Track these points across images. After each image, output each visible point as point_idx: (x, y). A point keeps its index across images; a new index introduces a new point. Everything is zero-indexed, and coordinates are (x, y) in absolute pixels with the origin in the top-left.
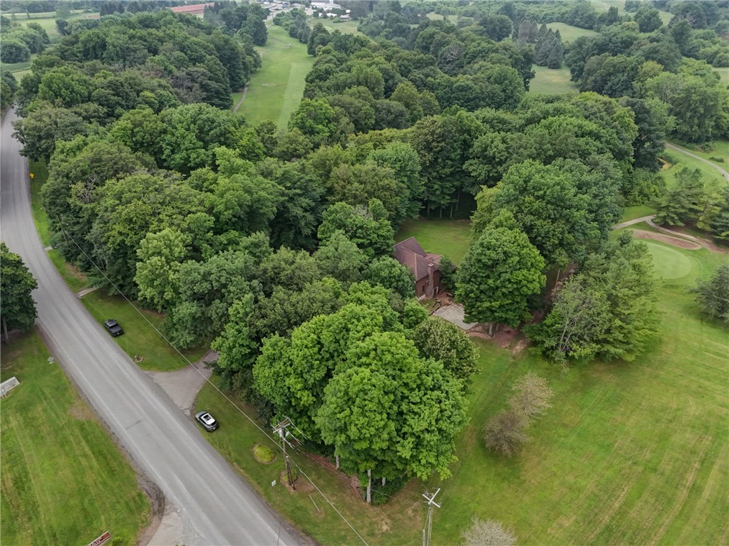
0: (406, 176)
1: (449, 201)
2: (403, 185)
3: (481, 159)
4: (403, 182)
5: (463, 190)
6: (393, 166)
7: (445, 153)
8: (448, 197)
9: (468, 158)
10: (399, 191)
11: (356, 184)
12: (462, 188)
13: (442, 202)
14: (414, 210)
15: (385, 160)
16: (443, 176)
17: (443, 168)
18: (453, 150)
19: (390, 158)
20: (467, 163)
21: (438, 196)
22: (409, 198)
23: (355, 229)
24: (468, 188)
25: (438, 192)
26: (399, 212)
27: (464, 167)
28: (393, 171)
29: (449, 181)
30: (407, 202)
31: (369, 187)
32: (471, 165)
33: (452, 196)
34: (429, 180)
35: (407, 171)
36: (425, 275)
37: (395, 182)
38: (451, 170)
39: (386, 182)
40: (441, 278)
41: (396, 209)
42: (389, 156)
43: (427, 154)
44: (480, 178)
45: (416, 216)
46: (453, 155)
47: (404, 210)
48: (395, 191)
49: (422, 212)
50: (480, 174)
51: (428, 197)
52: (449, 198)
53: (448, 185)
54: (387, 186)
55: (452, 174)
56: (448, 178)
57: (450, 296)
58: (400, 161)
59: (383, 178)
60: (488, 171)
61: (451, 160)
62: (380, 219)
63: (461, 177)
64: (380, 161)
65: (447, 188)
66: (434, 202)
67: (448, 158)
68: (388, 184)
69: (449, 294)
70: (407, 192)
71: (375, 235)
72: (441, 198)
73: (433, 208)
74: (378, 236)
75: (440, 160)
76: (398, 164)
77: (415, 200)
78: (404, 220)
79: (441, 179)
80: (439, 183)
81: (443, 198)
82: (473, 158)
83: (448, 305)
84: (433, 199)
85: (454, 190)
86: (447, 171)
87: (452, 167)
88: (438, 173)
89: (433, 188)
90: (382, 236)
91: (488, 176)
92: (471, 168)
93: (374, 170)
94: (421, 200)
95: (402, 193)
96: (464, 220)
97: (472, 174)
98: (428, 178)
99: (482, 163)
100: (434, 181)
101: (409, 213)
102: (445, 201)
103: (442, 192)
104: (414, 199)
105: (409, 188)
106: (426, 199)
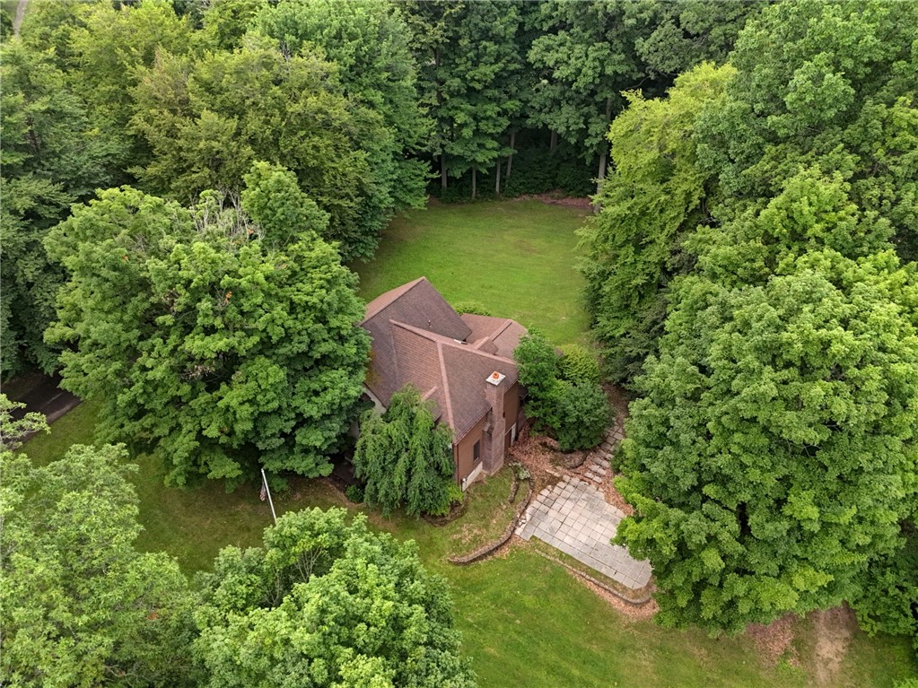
0: (378, 86)
1: (495, 154)
2: (372, 114)
3: (576, 29)
4: (371, 105)
5: (529, 122)
6: (333, 52)
7: (476, 19)
8: (491, 144)
9: (537, 33)
10: (362, 135)
11: (208, 117)
12: (525, 116)
13: (480, 158)
14: (412, 184)
15: (305, 36)
16: (478, 86)
17: (475, 64)
18: (496, 11)
19: (321, 28)
20: (539, 44)
21: (468, 142)
22: (395, 153)
23: (183, 299)
24: (542, 116)
25: (467, 133)
26: (370, 198)
27: (532, 56)
28: (334, 66)
29: (491, 100)
30: (390, 166)
31: (253, 124)
32: (548, 49)
33: (503, 139)
34: (442, 100)
35: (379, 71)
36: (480, 411)
37: (342, 102)
38: (496, 68)
39: (312, 101)
40: (523, 402)
41: (361, 190)
42: (315, 20)
43: (428, 26)
44: (581, 82)
45: (420, 202)
46: (498, 26)
47: (385, 189)
48: (348, 133)
49: (433, 188)
50: (579, 71)
51: (442, 146)
52: (496, 144)
53: (492, 110)
54: (320, 117)
55: (499, 81)
56: (489, 93)
57: (552, 449)
58: (352, 37)
59: (301, 89)
60: (602, 62)
61: (498, 40)
62: (294, 240)
63: (521, 89)
64: (289, 38)
65: (487, 119)
66: (461, 158)
67: (486, 34)
68: (320, 111)
69: (549, 440)
70: (387, 137)
71: (279, 311)
72: (474, 147)
73: (458, 174)
74: (292, 308)
75: (464, 42)
76: (350, 47)
77: (411, 156)
78: (389, 218)
79: (471, 94)
80: (469, 107)
81: (481, 146)
82: (554, 30)
83: (554, 481)
84: (457, 150)
85: (505, 122)
86: (487, 71)
87: (497, 61)
88: (464, 79)
89: (452, 120)
90: (307, 307)
91: (602, 75)
92: (550, 59)
93: (267, 64)
94: (425, 157)
95: (371, 139)
96: (527, 198)
97: (556, 74)
98: (439, 94)
99: (581, 41)
100: (455, 102)
101: (399, 194)
102: (485, 157)
103: (477, 132)
104: (407, 154)
105: (389, 122)
106: (439, 152)
